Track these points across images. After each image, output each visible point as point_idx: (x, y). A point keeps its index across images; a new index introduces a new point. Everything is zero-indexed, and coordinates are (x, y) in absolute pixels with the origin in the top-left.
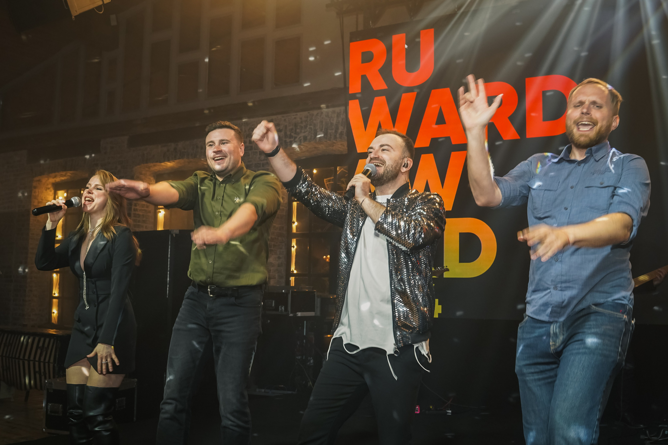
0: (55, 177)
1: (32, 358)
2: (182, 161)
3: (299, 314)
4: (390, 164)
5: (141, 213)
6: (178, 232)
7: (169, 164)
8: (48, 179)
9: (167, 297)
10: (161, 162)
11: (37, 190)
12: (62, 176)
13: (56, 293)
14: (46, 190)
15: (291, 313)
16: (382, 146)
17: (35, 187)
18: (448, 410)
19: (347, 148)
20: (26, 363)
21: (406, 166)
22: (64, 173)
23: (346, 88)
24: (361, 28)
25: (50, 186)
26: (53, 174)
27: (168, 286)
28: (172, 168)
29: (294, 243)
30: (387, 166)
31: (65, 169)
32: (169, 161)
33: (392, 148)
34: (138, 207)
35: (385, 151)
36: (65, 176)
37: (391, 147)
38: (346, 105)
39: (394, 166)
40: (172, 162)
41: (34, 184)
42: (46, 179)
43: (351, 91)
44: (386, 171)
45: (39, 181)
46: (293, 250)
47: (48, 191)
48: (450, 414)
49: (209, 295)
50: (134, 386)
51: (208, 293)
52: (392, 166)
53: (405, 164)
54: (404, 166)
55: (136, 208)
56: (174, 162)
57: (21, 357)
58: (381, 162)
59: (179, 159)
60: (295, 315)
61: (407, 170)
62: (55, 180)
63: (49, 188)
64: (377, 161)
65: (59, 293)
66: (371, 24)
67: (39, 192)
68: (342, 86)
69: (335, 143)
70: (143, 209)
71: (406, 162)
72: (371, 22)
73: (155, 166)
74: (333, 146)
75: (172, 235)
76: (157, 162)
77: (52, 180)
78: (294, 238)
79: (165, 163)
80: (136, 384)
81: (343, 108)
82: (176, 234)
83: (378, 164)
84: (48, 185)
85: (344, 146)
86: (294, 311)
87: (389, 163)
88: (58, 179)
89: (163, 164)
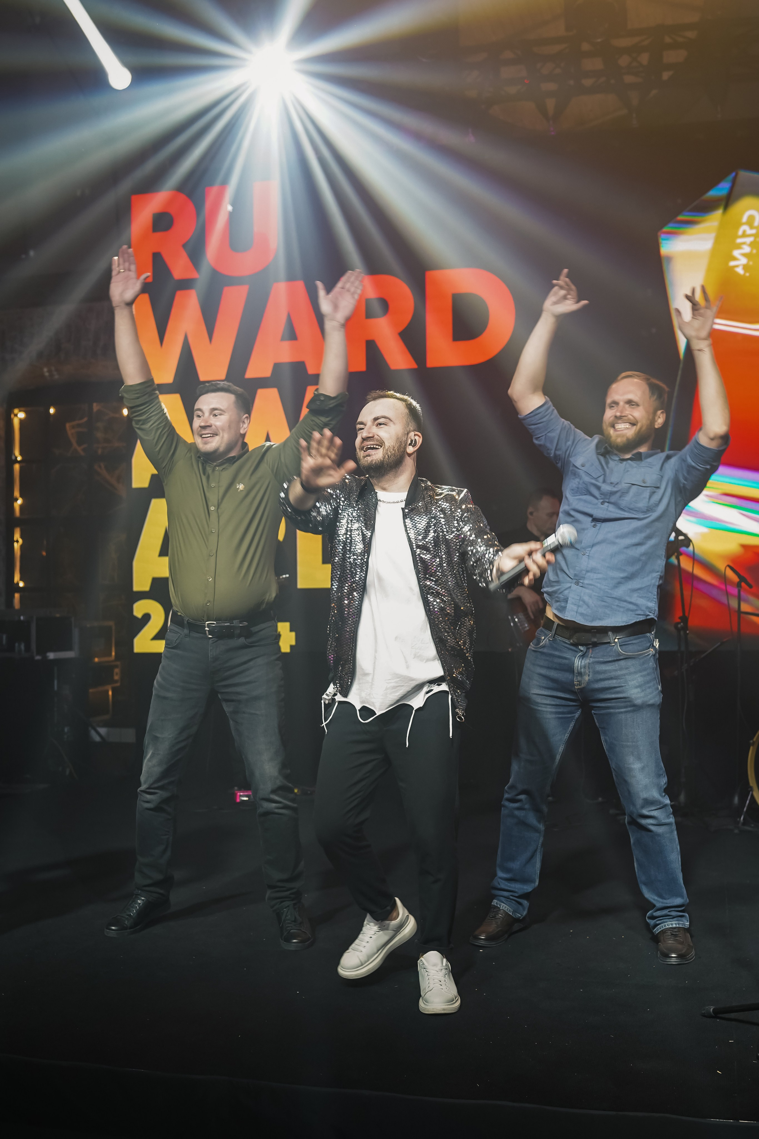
3: (51, 656)
4: (391, 446)
15: (38, 653)
21: (413, 444)
29: (17, 536)
30: (387, 448)
33: (392, 421)
35: (382, 426)
37: (390, 419)
44: (386, 455)
46: (17, 546)
53: (412, 441)
54: (410, 445)
58: (378, 443)
60: (45, 657)
61: (416, 449)
64: (372, 443)
71: (413, 438)
78: (17, 526)
83: (375, 446)
86: (43, 650)
87: (389, 444)
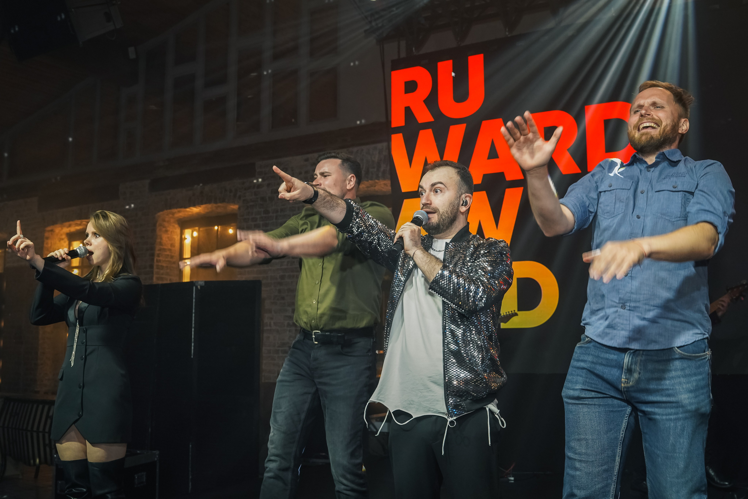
0: (70, 226)
1: (41, 429)
2: (209, 206)
5: (164, 265)
6: (204, 284)
7: (195, 210)
8: (62, 229)
9: (192, 357)
10: (186, 207)
11: (49, 241)
12: (77, 225)
14: (60, 241)
17: (47, 238)
18: (510, 477)
19: (390, 188)
20: (35, 434)
21: (464, 204)
22: (78, 222)
23: (388, 122)
24: (403, 55)
25: (64, 236)
26: (67, 224)
27: (193, 344)
28: (198, 214)
30: (441, 212)
31: (80, 217)
32: (194, 205)
33: (446, 187)
34: (161, 258)
35: (438, 192)
37: (444, 185)
38: (389, 140)
40: (198, 207)
41: (46, 234)
42: (60, 228)
43: (394, 125)
45: (52, 231)
47: (62, 242)
48: (513, 482)
49: (314, 342)
50: (156, 459)
51: (313, 340)
54: (462, 205)
55: (159, 258)
56: (200, 207)
57: (29, 428)
59: (206, 203)
61: (467, 208)
62: (70, 230)
63: (63, 239)
66: (414, 51)
67: (51, 243)
68: (383, 119)
69: (377, 183)
70: (167, 259)
71: (464, 200)
72: (414, 49)
73: (179, 212)
74: (375, 186)
75: (197, 287)
76: (181, 207)
77: (66, 230)
79: (190, 209)
80: (157, 456)
81: (385, 144)
82: (201, 286)
84: (61, 235)
85: (387, 186)
87: (443, 210)
88: (73, 229)
89: (188, 209)
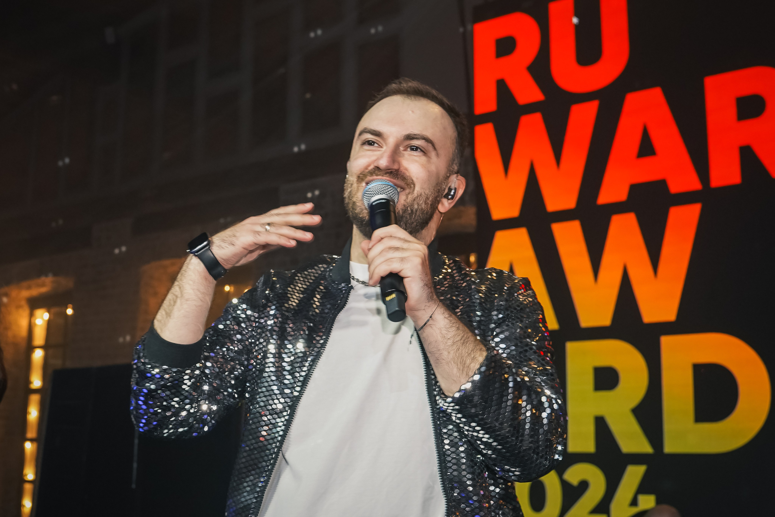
0: (30, 287)
8: (19, 292)
12: (40, 285)
13: (30, 474)
16: (409, 137)
22: (42, 280)
23: (470, 106)
25: (23, 303)
30: (415, 193)
31: (40, 272)
33: (435, 149)
36: (43, 285)
39: (430, 199)
43: (478, 110)
45: (7, 294)
52: (427, 198)
53: (450, 190)
62: (31, 293)
63: (21, 306)
65: (36, 474)
71: (453, 186)
77: (26, 294)
84: (20, 300)
88: (35, 292)
